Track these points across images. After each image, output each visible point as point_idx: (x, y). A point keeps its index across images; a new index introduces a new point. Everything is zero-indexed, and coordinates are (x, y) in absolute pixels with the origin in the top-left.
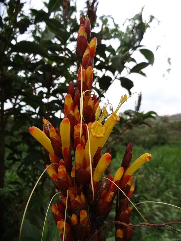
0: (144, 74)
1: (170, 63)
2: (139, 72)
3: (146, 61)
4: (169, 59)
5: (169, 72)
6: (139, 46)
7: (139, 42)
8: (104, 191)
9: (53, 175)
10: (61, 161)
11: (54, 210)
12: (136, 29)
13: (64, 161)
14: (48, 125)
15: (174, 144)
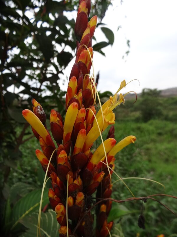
0: (103, 54)
1: (129, 45)
2: (99, 51)
3: (106, 40)
4: (128, 42)
5: (127, 55)
6: (101, 24)
7: (101, 20)
8: (96, 172)
9: (44, 159)
10: (61, 146)
11: (51, 195)
12: (99, 5)
13: (64, 146)
14: (39, 107)
15: (122, 120)
